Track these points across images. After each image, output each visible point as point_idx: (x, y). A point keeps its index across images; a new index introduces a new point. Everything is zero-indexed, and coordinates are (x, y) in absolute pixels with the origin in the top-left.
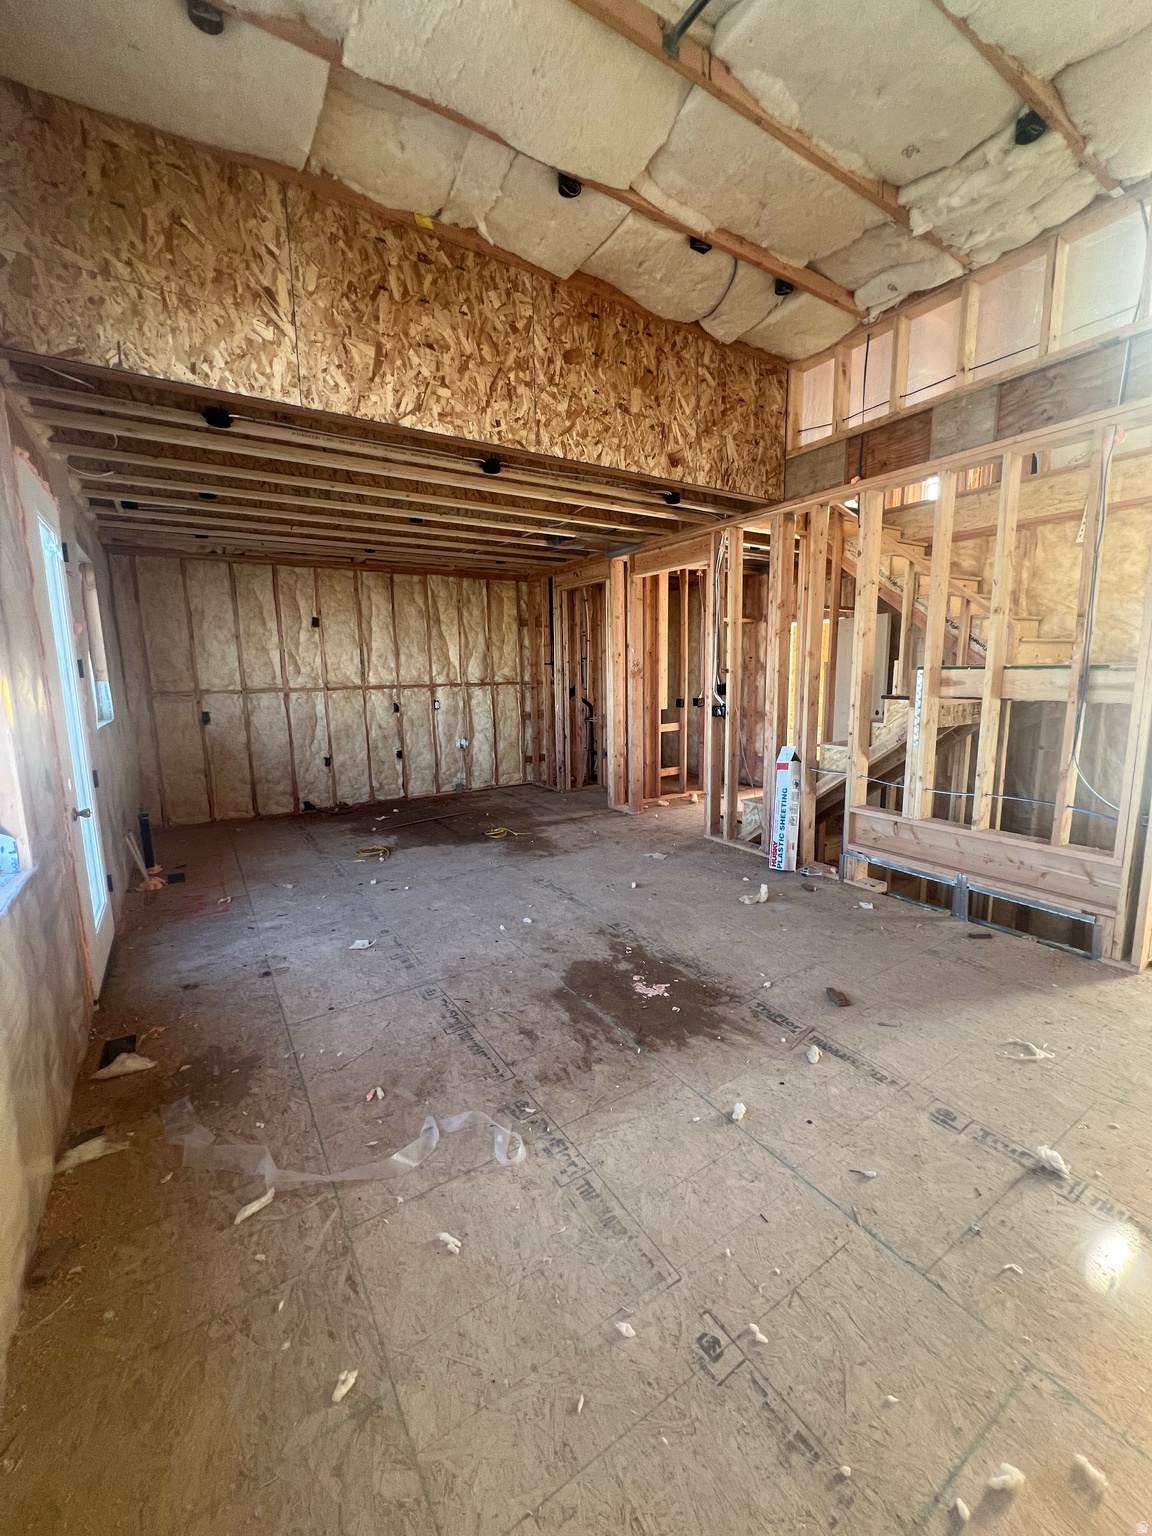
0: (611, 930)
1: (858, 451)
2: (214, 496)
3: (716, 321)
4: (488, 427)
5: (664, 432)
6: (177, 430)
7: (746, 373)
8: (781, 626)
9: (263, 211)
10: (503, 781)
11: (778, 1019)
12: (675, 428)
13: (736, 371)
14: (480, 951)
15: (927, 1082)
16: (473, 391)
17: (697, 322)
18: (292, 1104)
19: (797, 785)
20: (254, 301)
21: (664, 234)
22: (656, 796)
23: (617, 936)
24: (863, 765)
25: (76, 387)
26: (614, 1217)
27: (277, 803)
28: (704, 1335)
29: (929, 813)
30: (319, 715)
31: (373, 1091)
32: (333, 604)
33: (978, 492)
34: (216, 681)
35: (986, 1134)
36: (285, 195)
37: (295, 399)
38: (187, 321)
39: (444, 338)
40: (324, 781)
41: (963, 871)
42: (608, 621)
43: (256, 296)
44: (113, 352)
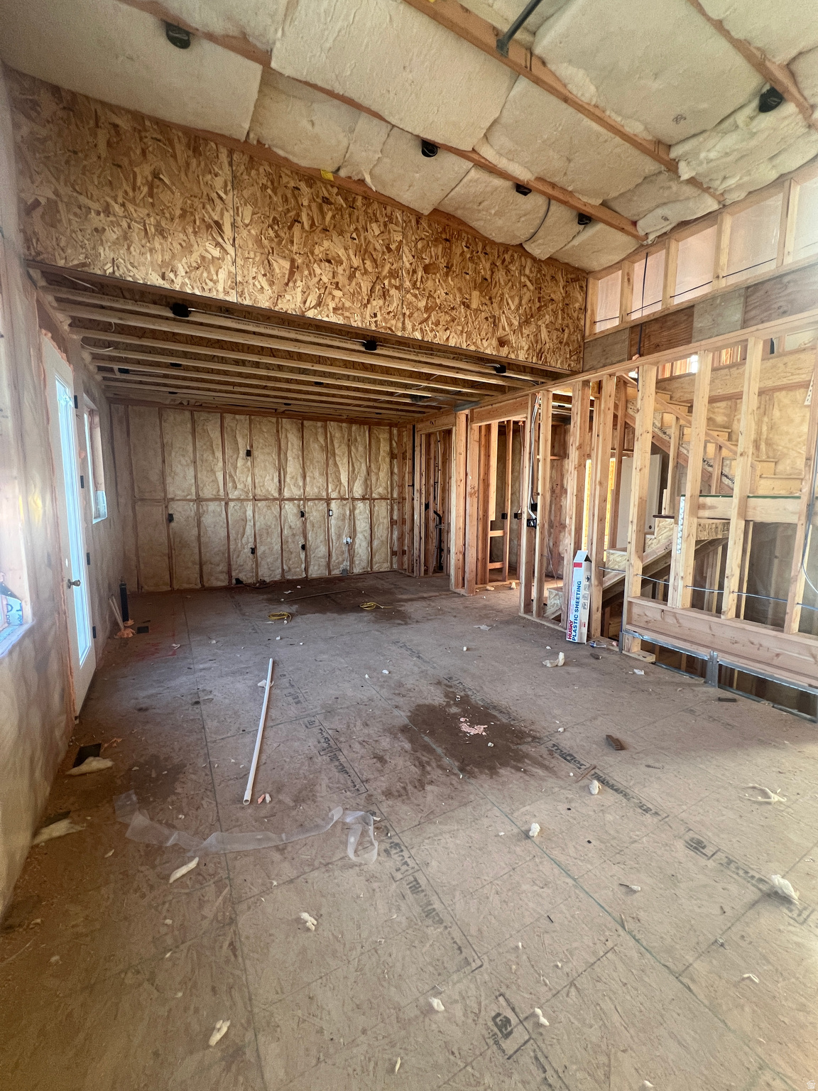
0: (446, 682)
1: (638, 337)
2: (180, 365)
3: (535, 244)
4: (368, 317)
5: (495, 322)
6: (154, 319)
7: (556, 280)
8: (579, 462)
9: (216, 169)
10: (376, 568)
11: (568, 757)
12: (503, 319)
13: (549, 279)
14: (350, 693)
15: (684, 815)
16: (358, 293)
17: (521, 244)
18: (204, 802)
19: (588, 579)
20: (207, 230)
21: (497, 182)
22: (485, 583)
23: (451, 687)
24: (638, 567)
25: (86, 289)
26: (434, 910)
27: (217, 579)
28: (499, 1015)
29: (688, 604)
30: (248, 518)
31: (263, 796)
32: (262, 441)
33: (729, 367)
34: (179, 493)
35: (730, 862)
36: (232, 159)
37: (233, 298)
38: (161, 244)
39: (339, 256)
40: (250, 564)
41: (714, 649)
42: (454, 456)
43: (209, 227)
44: (109, 265)
